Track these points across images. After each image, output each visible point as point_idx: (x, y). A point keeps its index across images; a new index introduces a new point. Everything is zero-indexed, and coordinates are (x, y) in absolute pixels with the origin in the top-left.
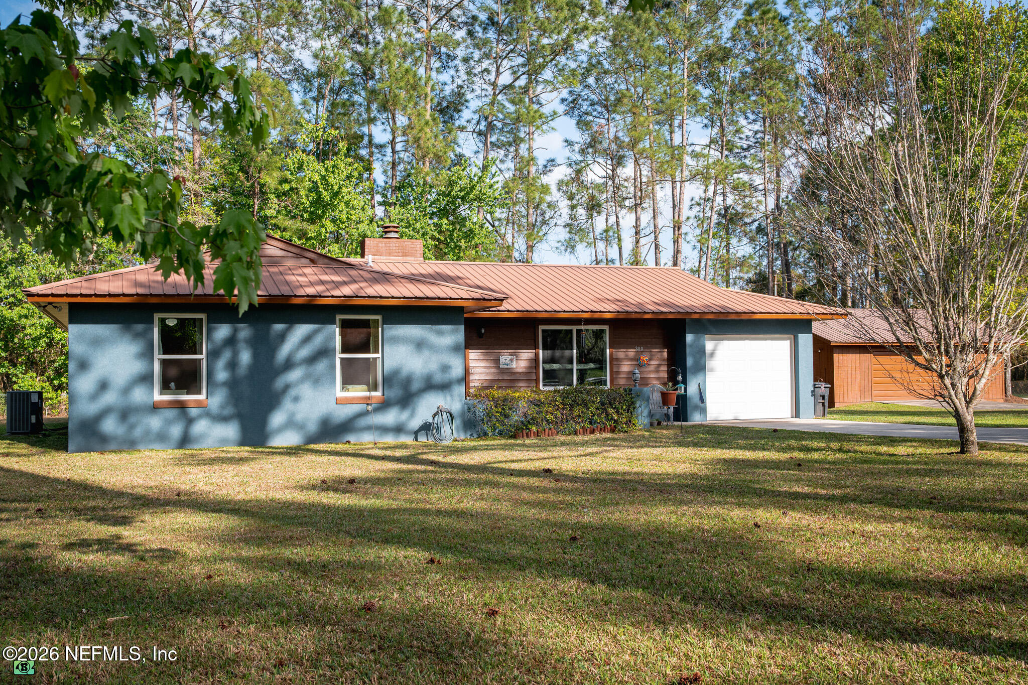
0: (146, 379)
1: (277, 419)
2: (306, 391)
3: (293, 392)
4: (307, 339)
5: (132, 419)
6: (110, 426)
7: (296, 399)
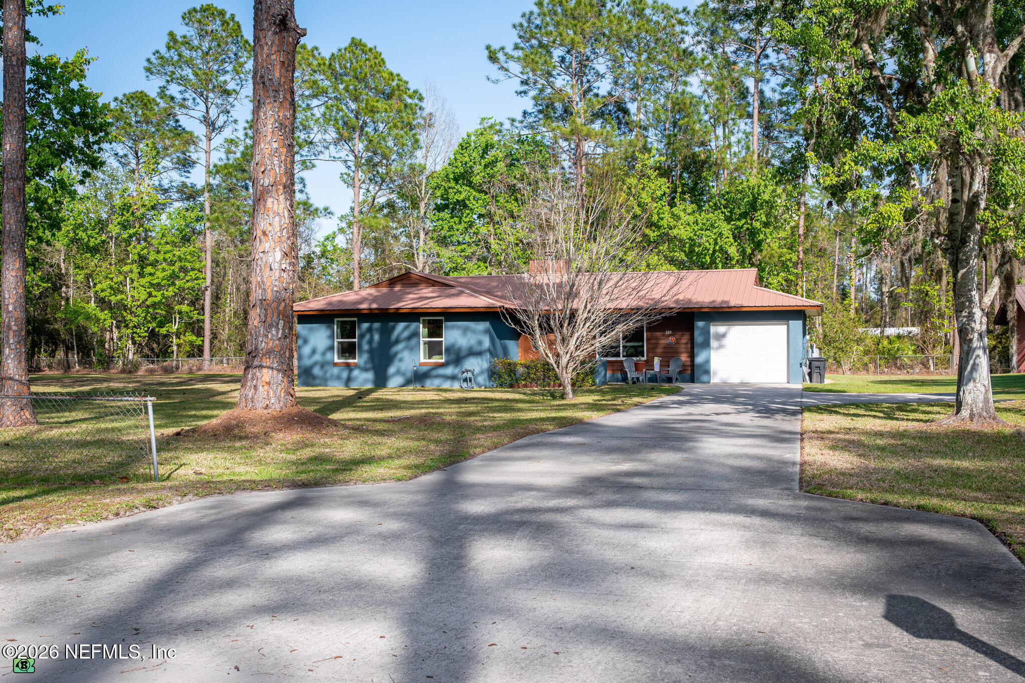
0: (331, 348)
1: (392, 370)
2: (406, 354)
3: (399, 356)
4: (406, 328)
5: (326, 368)
6: (317, 371)
7: (401, 360)
